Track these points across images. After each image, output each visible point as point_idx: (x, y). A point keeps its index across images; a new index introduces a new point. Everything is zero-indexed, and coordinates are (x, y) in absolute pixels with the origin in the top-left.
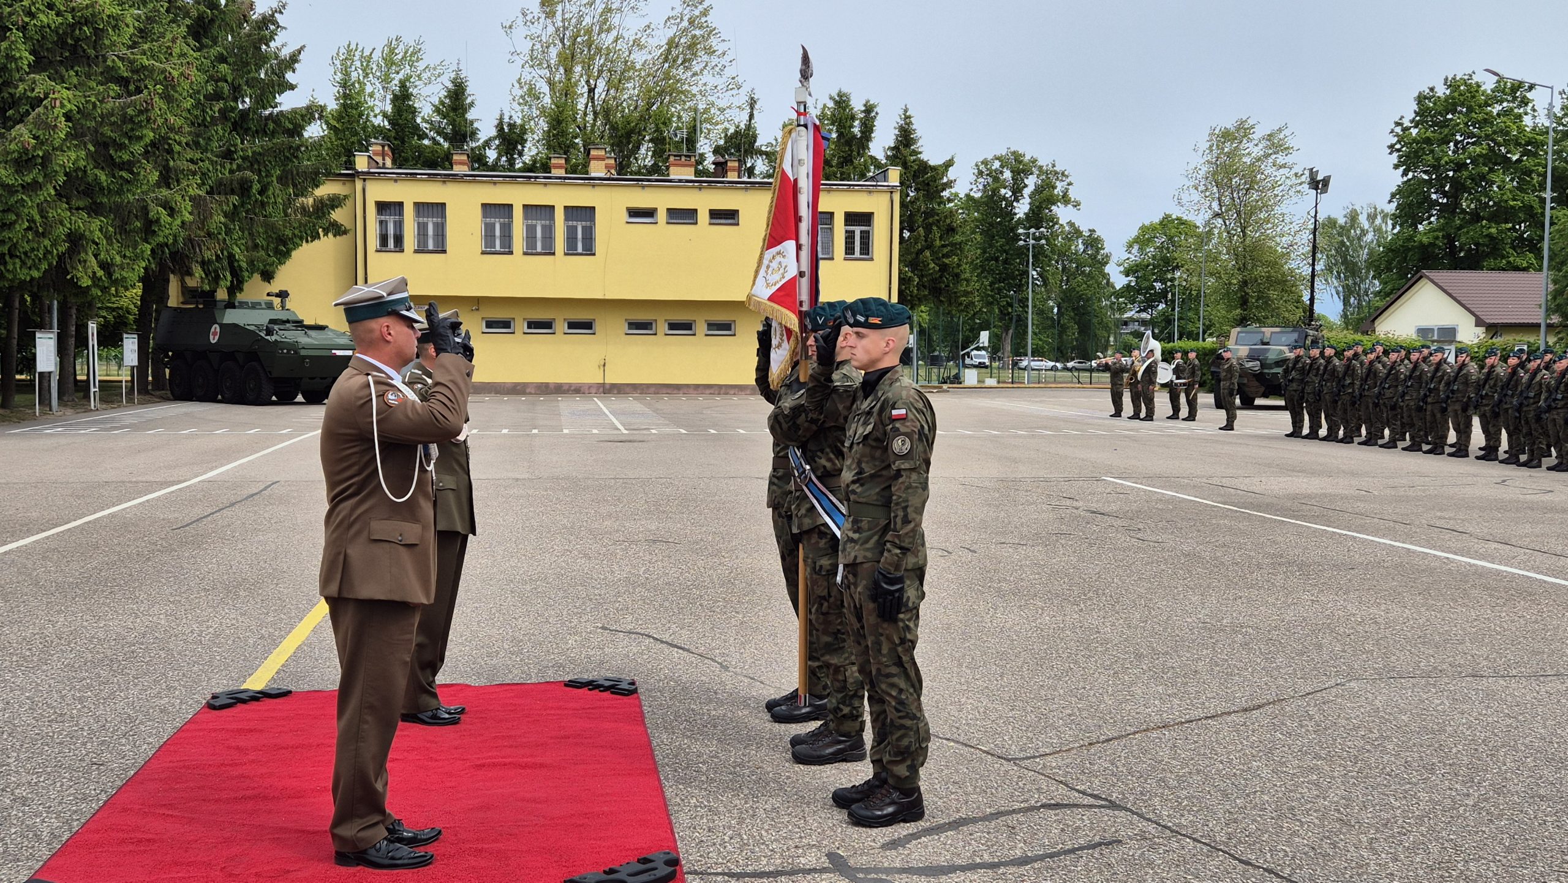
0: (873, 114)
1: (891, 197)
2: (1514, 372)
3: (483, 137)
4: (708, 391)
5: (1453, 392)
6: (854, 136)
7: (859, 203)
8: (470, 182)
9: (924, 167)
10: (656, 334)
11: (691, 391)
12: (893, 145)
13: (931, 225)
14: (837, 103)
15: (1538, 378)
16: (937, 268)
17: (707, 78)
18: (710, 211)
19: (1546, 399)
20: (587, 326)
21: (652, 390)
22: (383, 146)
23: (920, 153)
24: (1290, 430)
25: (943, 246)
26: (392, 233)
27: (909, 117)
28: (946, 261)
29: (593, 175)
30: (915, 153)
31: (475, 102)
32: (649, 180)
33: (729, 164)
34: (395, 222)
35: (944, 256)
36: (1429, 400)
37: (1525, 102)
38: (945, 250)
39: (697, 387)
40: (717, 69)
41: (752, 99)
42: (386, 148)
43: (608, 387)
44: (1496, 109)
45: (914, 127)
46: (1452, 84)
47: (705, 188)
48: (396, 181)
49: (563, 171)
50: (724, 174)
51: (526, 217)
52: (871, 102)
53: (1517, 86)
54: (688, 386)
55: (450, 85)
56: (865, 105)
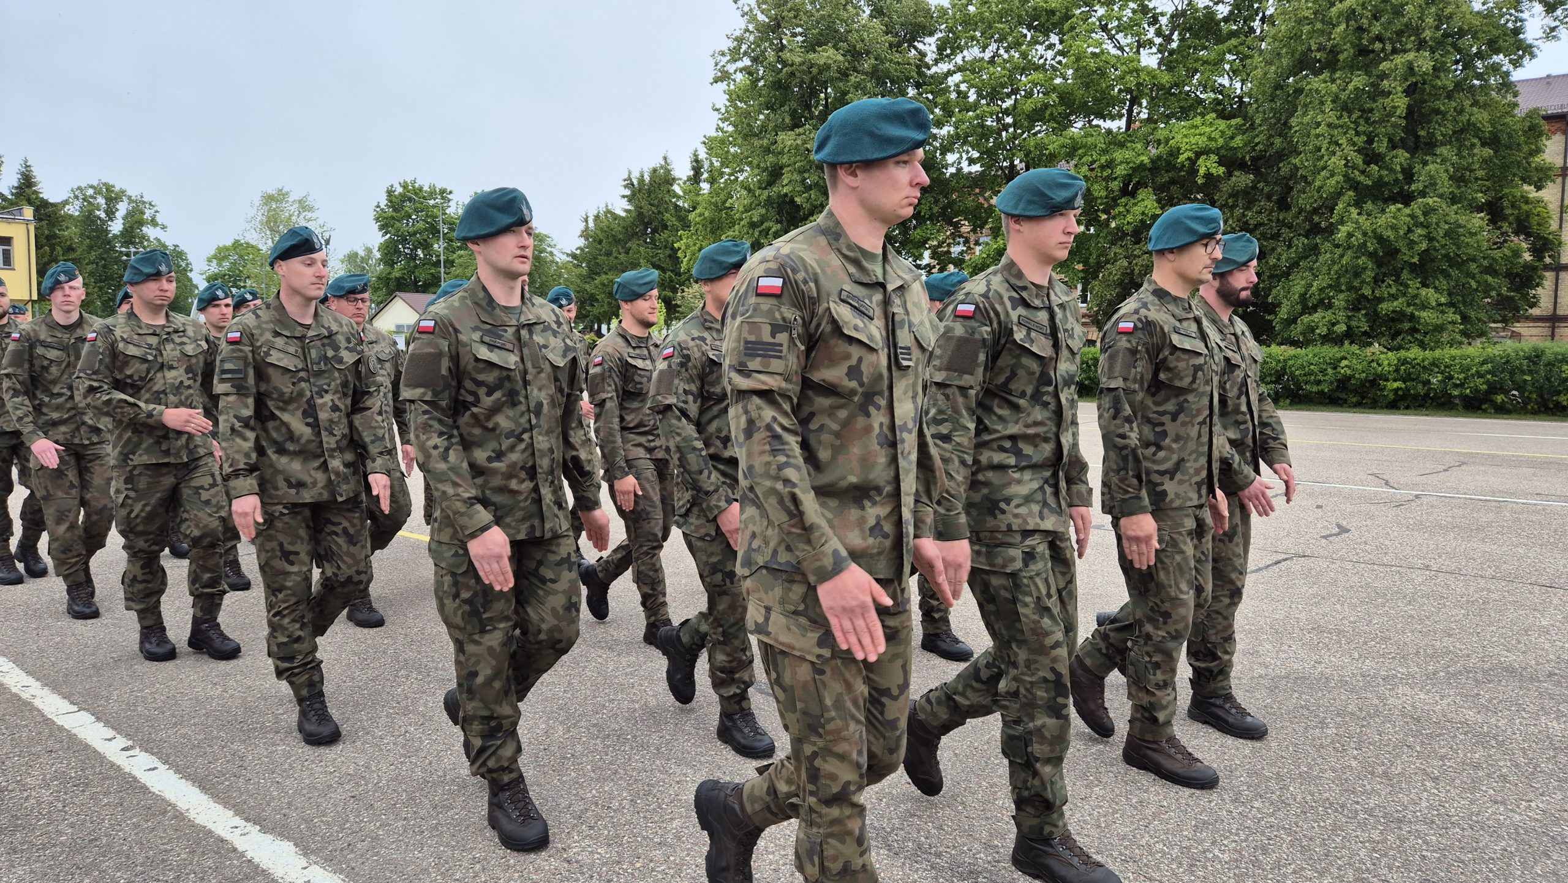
1: (27, 227)
9: (45, 204)
12: (16, 185)
27: (29, 166)
37: (447, 200)
44: (432, 202)
45: (34, 174)
46: (405, 186)
53: (443, 192)
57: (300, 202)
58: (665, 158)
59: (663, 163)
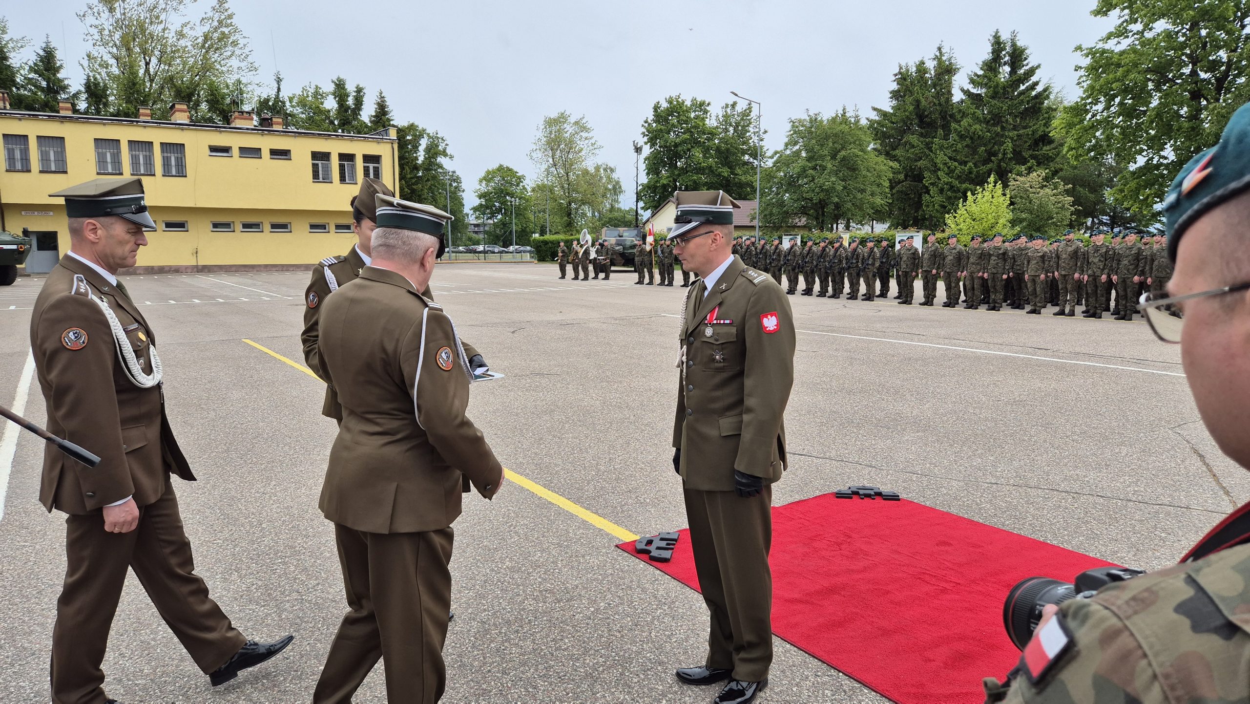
0: (362, 94)
1: (392, 147)
2: (824, 249)
3: (73, 90)
4: (274, 269)
5: (788, 260)
6: (349, 108)
7: (372, 149)
8: (83, 122)
10: (234, 231)
11: (262, 269)
12: (374, 114)
13: (403, 164)
14: (336, 84)
15: (839, 253)
16: (409, 191)
17: (234, 63)
18: (271, 150)
19: (846, 264)
20: (181, 225)
21: (233, 269)
22: (3, 94)
23: (392, 120)
24: (683, 283)
25: (411, 178)
26: (19, 158)
27: (384, 97)
28: (415, 187)
29: (178, 122)
30: (389, 120)
31: (64, 65)
32: (224, 128)
33: (274, 120)
34: (21, 150)
35: (413, 184)
36: (773, 265)
37: (706, 112)
38: (414, 181)
39: (266, 266)
40: (242, 57)
41: (279, 78)
42: (6, 95)
43: (200, 268)
44: (693, 115)
45: (387, 104)
47: (266, 134)
48: (20, 119)
49: (150, 118)
50: (271, 125)
51: (131, 149)
52: (361, 86)
53: (702, 103)
54: (259, 266)
55: (42, 53)
56: (357, 88)
57: (576, 123)
58: (939, 49)
59: (938, 54)
